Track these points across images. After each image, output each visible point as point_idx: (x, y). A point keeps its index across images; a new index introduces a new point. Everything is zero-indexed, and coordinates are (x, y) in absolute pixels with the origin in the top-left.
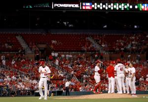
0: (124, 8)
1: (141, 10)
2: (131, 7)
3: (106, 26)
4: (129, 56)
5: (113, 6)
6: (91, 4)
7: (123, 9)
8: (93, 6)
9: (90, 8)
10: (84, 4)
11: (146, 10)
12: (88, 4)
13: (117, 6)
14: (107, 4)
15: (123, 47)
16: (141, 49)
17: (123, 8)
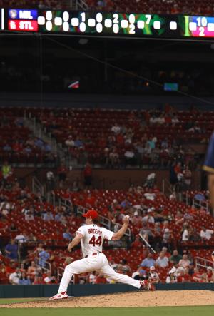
0: (137, 29)
1: (187, 34)
2: (157, 25)
3: (75, 84)
4: (152, 176)
5: (103, 23)
6: (35, 12)
7: (132, 32)
8: (41, 20)
9: (31, 28)
10: (13, 14)
11: (202, 34)
12: (26, 14)
13: (116, 21)
14: (83, 15)
15: (130, 148)
16: (187, 155)
17: (133, 27)
